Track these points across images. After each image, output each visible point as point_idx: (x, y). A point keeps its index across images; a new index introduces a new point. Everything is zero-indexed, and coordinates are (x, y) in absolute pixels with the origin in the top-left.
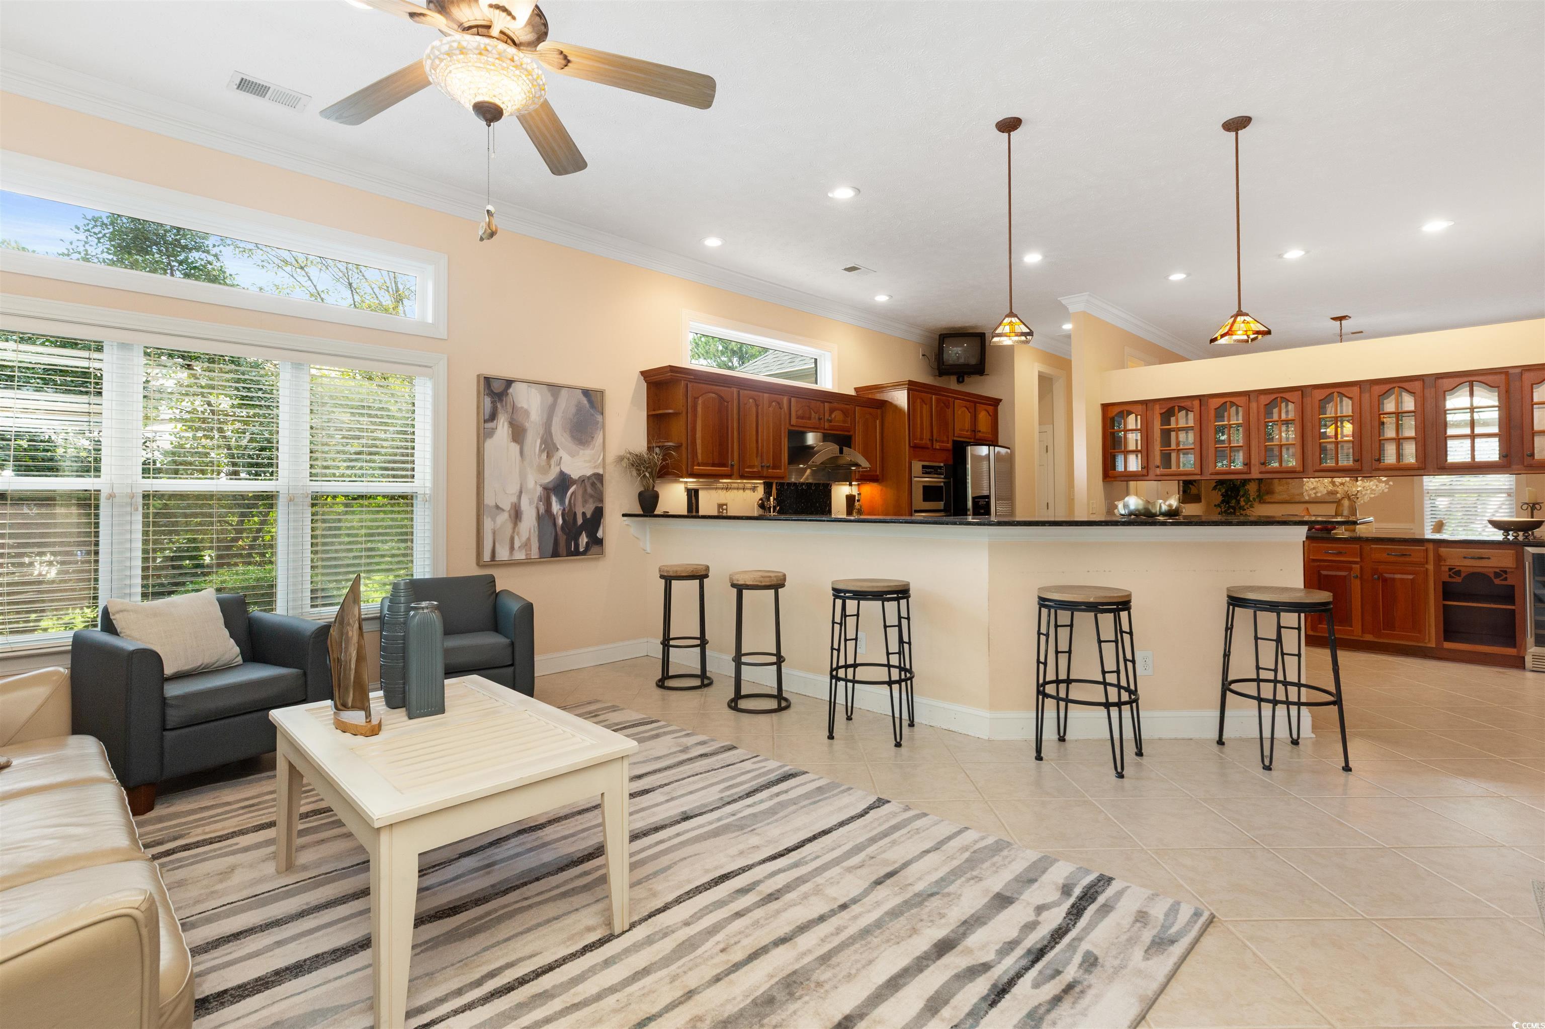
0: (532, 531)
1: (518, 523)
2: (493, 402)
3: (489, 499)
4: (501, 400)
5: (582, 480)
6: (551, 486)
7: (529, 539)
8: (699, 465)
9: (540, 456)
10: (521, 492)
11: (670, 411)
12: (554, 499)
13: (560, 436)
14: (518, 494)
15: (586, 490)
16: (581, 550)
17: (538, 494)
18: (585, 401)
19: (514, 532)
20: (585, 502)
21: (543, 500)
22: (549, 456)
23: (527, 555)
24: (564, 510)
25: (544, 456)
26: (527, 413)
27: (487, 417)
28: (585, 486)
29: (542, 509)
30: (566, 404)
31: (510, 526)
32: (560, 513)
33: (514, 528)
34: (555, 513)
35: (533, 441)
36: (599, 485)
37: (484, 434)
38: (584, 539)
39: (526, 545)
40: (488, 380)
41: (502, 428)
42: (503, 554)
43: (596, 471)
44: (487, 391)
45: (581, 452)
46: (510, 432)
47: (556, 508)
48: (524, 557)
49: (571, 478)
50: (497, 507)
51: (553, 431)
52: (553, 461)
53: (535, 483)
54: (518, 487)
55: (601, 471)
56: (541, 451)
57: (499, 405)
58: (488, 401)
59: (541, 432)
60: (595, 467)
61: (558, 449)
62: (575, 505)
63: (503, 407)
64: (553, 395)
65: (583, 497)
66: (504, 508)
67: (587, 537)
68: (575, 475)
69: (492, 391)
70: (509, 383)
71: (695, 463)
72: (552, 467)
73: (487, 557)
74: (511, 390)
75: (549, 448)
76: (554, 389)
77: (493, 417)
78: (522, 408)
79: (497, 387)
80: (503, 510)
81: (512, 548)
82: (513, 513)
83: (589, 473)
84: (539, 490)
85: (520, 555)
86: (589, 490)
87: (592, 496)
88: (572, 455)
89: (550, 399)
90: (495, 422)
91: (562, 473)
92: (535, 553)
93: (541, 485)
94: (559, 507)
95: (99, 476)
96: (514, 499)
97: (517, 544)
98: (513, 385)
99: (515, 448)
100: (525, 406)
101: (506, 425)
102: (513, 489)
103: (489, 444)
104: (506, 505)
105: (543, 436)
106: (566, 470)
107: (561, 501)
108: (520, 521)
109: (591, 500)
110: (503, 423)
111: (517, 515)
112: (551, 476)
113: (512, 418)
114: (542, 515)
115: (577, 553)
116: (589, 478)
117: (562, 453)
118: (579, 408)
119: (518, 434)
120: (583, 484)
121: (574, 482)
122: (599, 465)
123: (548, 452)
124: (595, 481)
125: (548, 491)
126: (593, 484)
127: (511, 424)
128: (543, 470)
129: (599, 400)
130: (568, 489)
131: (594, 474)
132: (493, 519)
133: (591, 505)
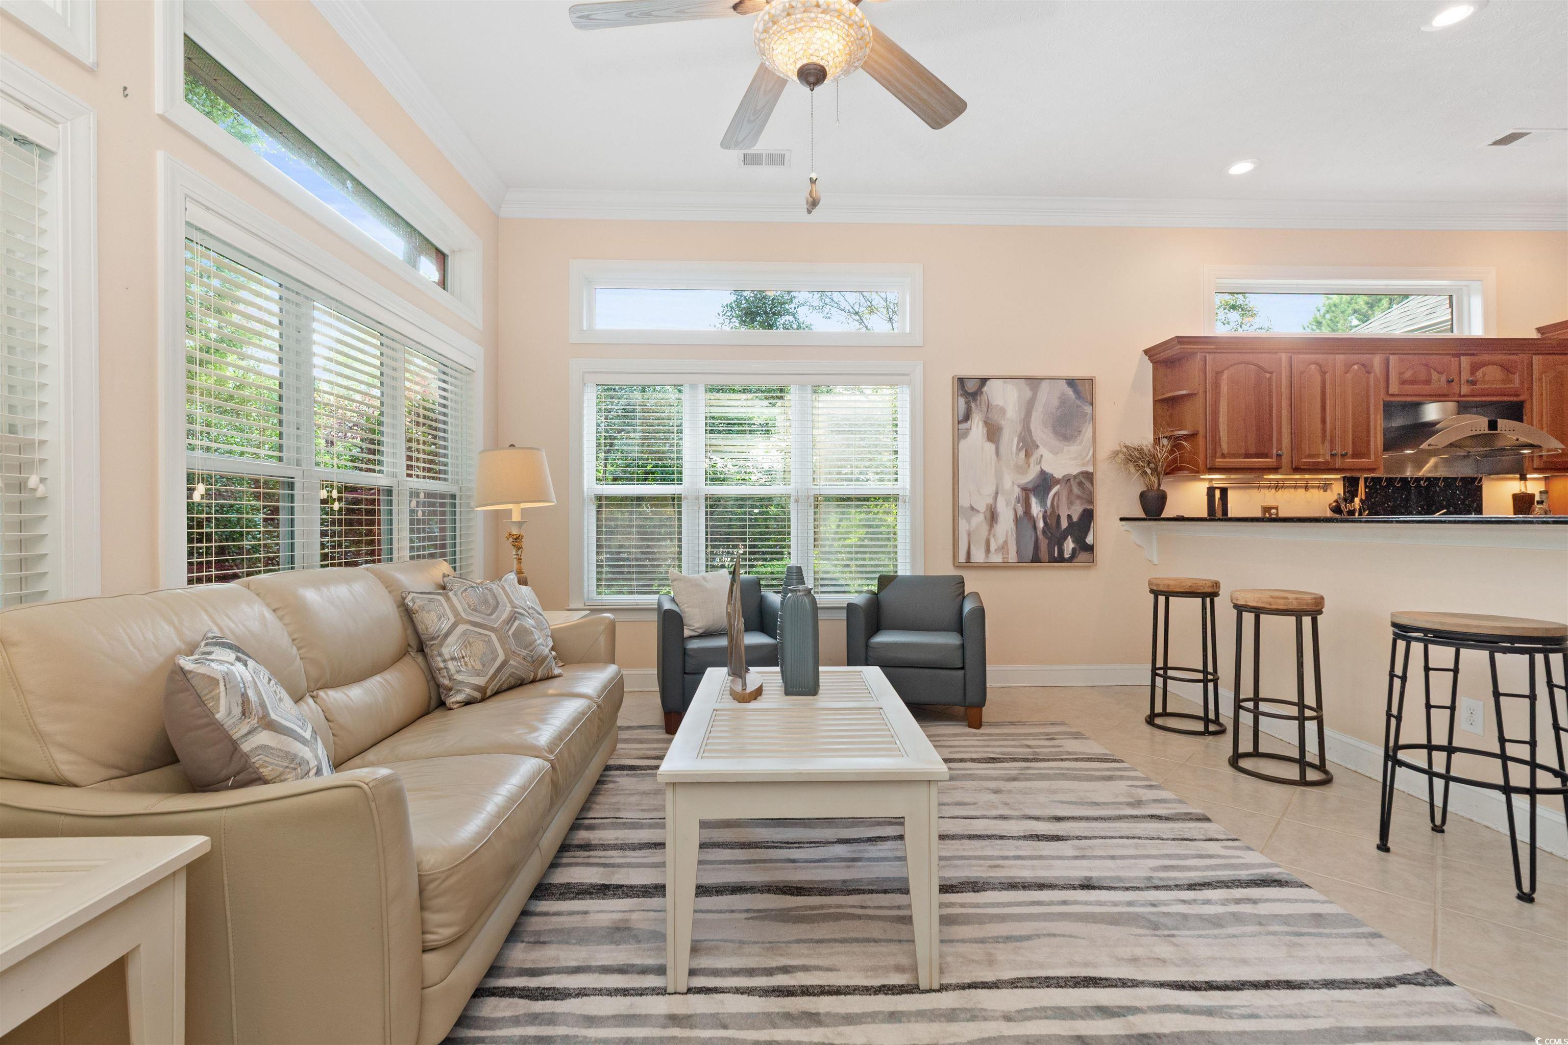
0: (1010, 533)
1: (994, 525)
2: (967, 403)
3: (964, 502)
4: (975, 400)
5: (1067, 480)
6: (1030, 486)
7: (1006, 542)
8: (1223, 456)
9: (1017, 454)
10: (997, 493)
11: (1184, 392)
12: (1034, 501)
13: (1040, 432)
14: (993, 495)
15: (1071, 491)
16: (1067, 556)
17: (1016, 495)
18: (1070, 392)
19: (989, 534)
20: (1070, 503)
21: (1021, 501)
22: (1028, 455)
23: (1003, 558)
24: (1046, 512)
25: (1022, 454)
26: (1003, 411)
27: (961, 418)
28: (1071, 486)
29: (1020, 511)
30: (1048, 397)
31: (985, 528)
32: (1041, 515)
33: (990, 530)
34: (1035, 516)
35: (1010, 439)
36: (1088, 484)
37: (959, 435)
38: (1069, 545)
39: (1003, 548)
40: (961, 381)
41: (977, 427)
42: (978, 556)
43: (1084, 469)
44: (961, 392)
45: (1066, 448)
46: (985, 432)
47: (1036, 509)
48: (1001, 561)
49: (1053, 477)
50: (972, 508)
51: (1032, 427)
52: (1032, 460)
53: (1012, 484)
54: (994, 489)
55: (1090, 469)
56: (1019, 450)
57: (973, 405)
58: (962, 401)
59: (1019, 428)
60: (1083, 465)
61: (1038, 447)
62: (1058, 506)
63: (977, 406)
64: (1031, 389)
65: (1068, 498)
66: (978, 509)
67: (1073, 542)
68: (1058, 475)
69: (966, 392)
70: (984, 381)
71: (1218, 454)
72: (1032, 466)
73: (962, 558)
74: (985, 389)
75: (1028, 446)
76: (1033, 382)
77: (967, 417)
78: (997, 405)
79: (971, 387)
80: (978, 512)
81: (988, 551)
82: (988, 515)
83: (1075, 471)
84: (1017, 491)
85: (996, 558)
86: (1076, 490)
87: (1078, 497)
88: (1055, 452)
89: (1028, 394)
90: (969, 422)
91: (1043, 472)
92: (1013, 557)
93: (1019, 486)
94: (1039, 508)
95: (681, 484)
96: (990, 501)
97: (993, 547)
98: (988, 383)
99: (990, 447)
100: (1001, 404)
101: (981, 424)
102: (989, 490)
103: (963, 444)
104: (982, 507)
105: (1021, 434)
106: (1048, 469)
107: (1043, 502)
108: (996, 523)
109: (1078, 502)
110: (978, 423)
111: (992, 517)
112: (1031, 475)
113: (987, 418)
114: (1020, 518)
115: (1061, 559)
116: (1075, 477)
117: (1042, 450)
118: (1063, 401)
119: (993, 433)
120: (1068, 484)
121: (1057, 482)
122: (1088, 462)
123: (1026, 451)
124: (1083, 480)
125: (1027, 491)
126: (1081, 484)
127: (986, 423)
128: (1022, 470)
129: (1087, 389)
130: (1050, 489)
131: (1082, 473)
132: (969, 521)
133: (1078, 508)
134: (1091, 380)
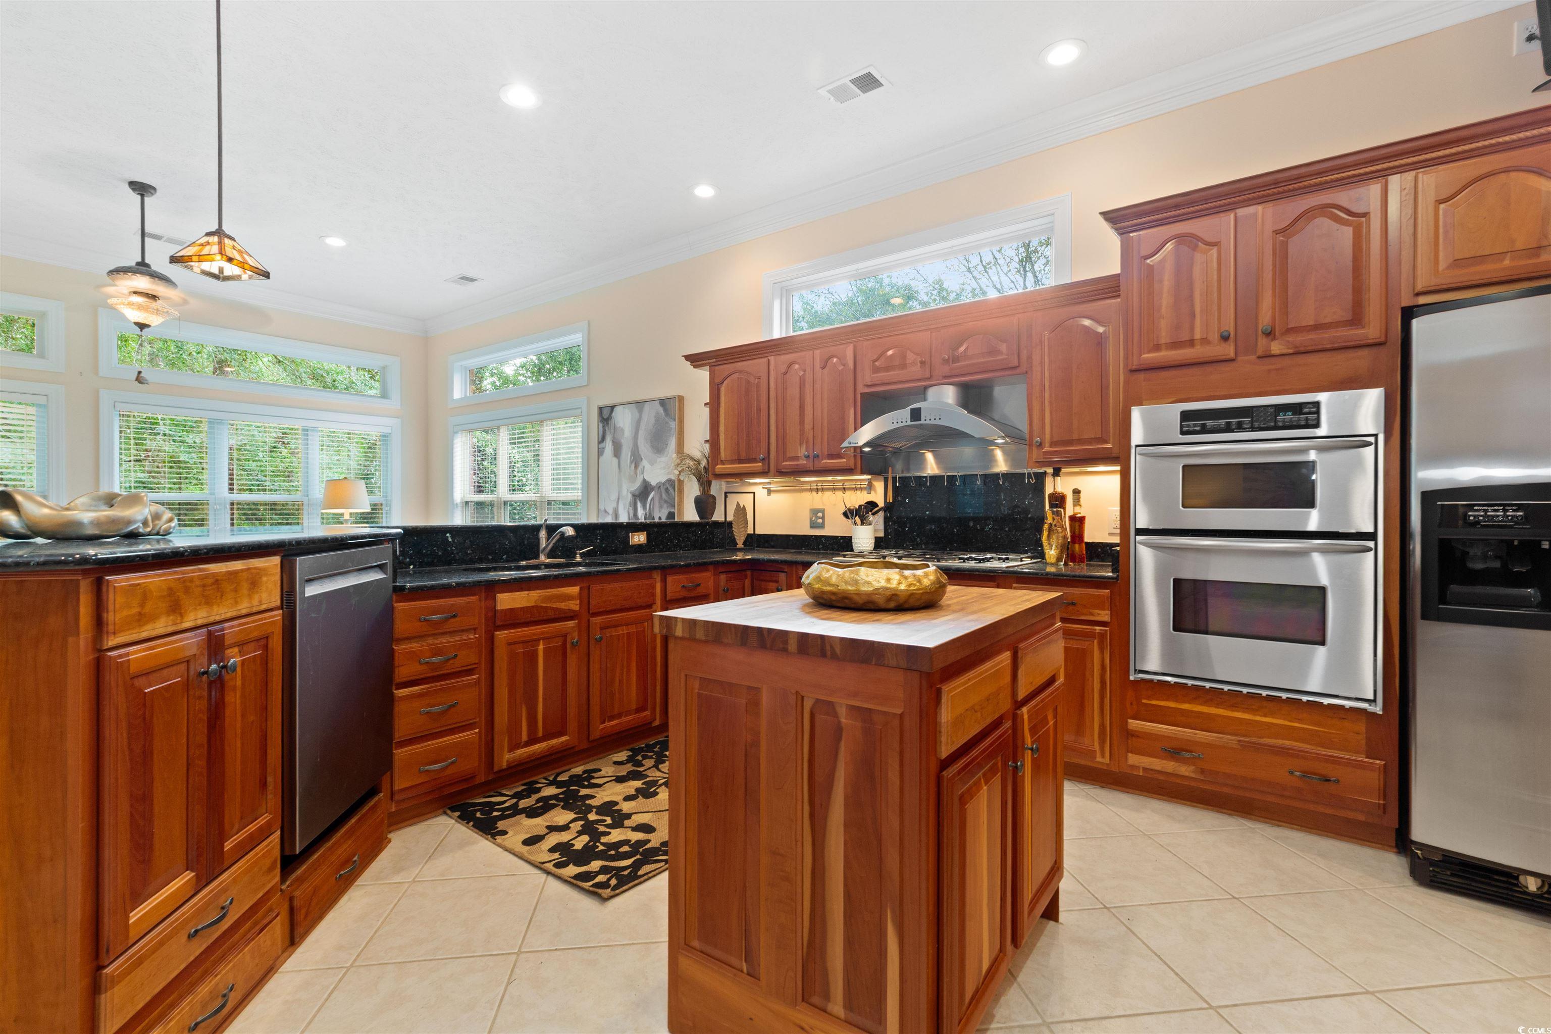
2: (604, 427)
3: (601, 506)
4: (608, 424)
5: (659, 486)
6: (637, 493)
8: (723, 463)
9: (630, 467)
10: (619, 499)
12: (639, 505)
13: (644, 449)
14: (617, 500)
15: (661, 496)
17: (629, 500)
18: (661, 411)
20: (661, 507)
21: (632, 503)
22: (636, 467)
24: (646, 514)
25: (633, 467)
26: (622, 430)
27: (600, 440)
28: (661, 492)
29: (632, 514)
30: (648, 418)
32: (643, 517)
34: (640, 518)
35: (626, 453)
36: (671, 490)
37: (599, 453)
40: (600, 410)
41: (609, 447)
43: (669, 477)
44: (600, 419)
45: (659, 460)
46: (613, 449)
47: (641, 512)
49: (651, 485)
50: (605, 511)
51: (639, 443)
52: (638, 471)
53: (627, 490)
54: (617, 495)
55: (673, 477)
56: (631, 463)
58: (601, 425)
59: (631, 445)
60: (669, 474)
61: (642, 459)
62: (653, 506)
63: (608, 429)
64: (639, 412)
65: (660, 501)
66: (608, 512)
68: (653, 482)
69: (603, 418)
70: (613, 407)
71: (719, 461)
72: (638, 476)
74: (613, 414)
75: (636, 460)
76: (639, 404)
77: (604, 439)
78: (620, 427)
79: (606, 414)
80: (608, 514)
82: (614, 516)
83: (663, 479)
84: (630, 496)
86: (664, 496)
87: (666, 502)
88: (652, 464)
89: (637, 415)
90: (604, 442)
91: (645, 481)
93: (631, 493)
96: (615, 505)
98: (615, 409)
99: (615, 460)
100: (622, 426)
101: (611, 443)
102: (614, 496)
103: (601, 459)
104: (611, 510)
105: (633, 449)
106: (648, 479)
107: (644, 507)
109: (665, 505)
110: (609, 443)
112: (637, 485)
113: (614, 437)
114: (631, 519)
116: (664, 484)
117: (645, 463)
118: (657, 419)
119: (617, 451)
120: (659, 490)
121: (653, 489)
122: (673, 471)
123: (635, 464)
124: (669, 487)
125: (635, 498)
126: (667, 491)
127: (613, 442)
128: (632, 479)
129: (672, 407)
130: (649, 495)
131: (668, 481)
133: (666, 508)
134: (681, 399)
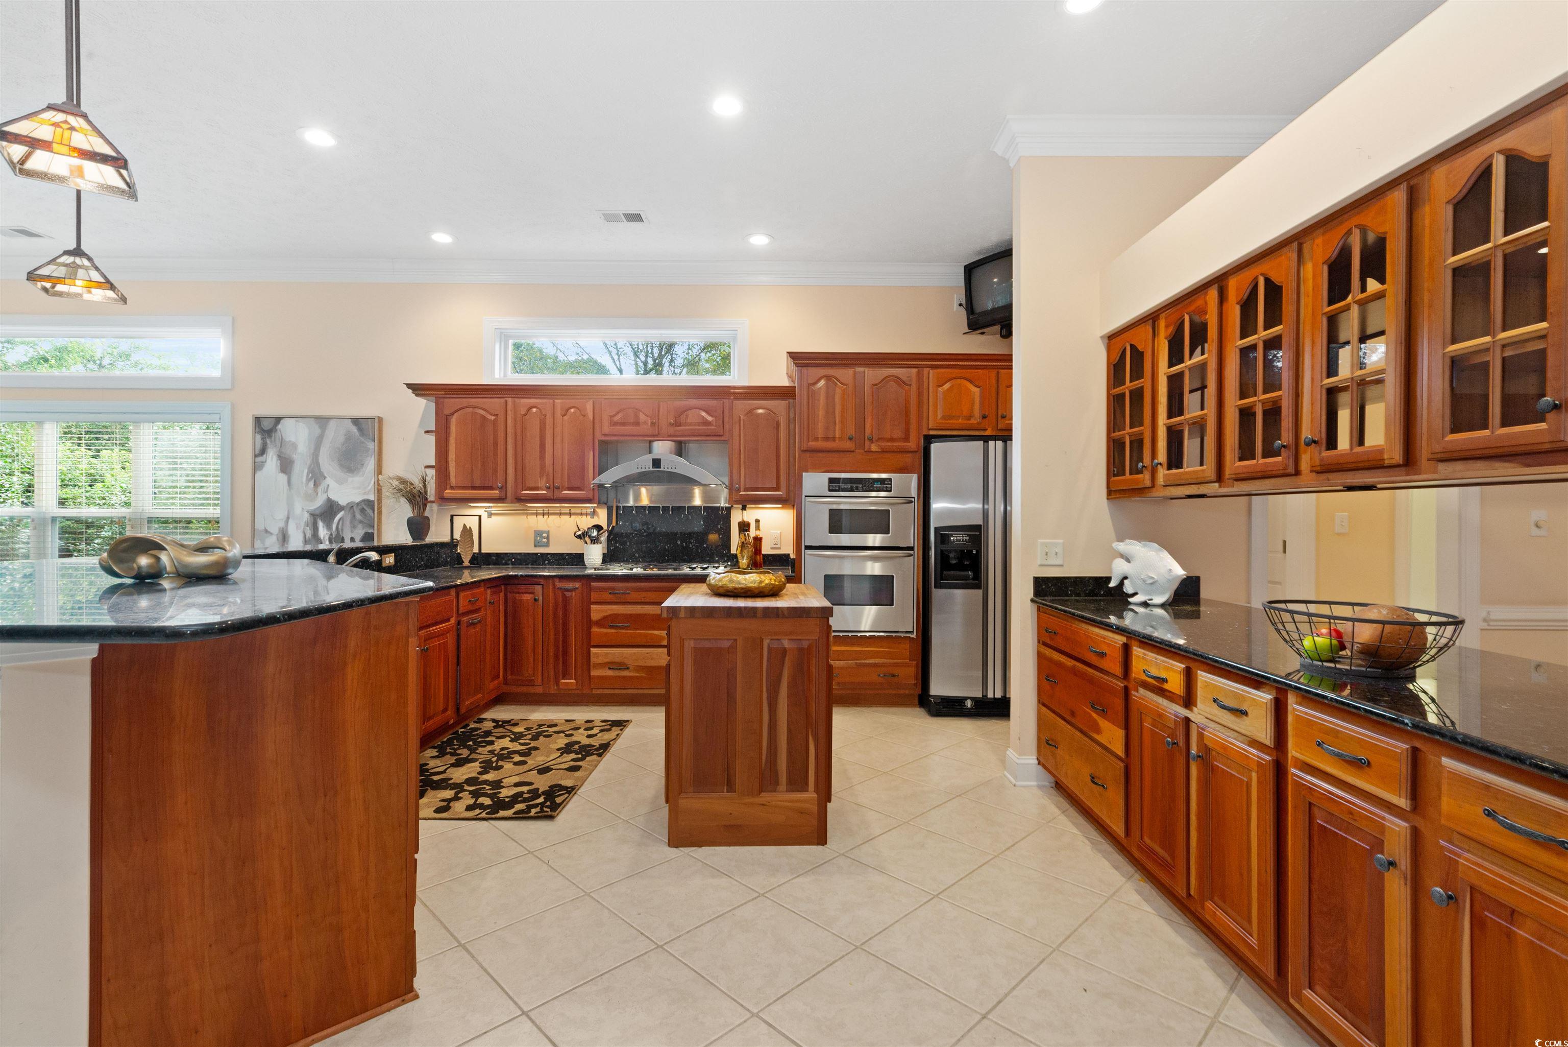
1: (285, 545)
2: (263, 439)
3: (259, 525)
4: (270, 436)
5: (351, 507)
6: (318, 512)
8: (452, 488)
9: (307, 484)
10: (288, 518)
12: (321, 525)
13: (327, 464)
14: (285, 519)
15: (354, 516)
17: (305, 519)
18: (354, 429)
20: (354, 527)
21: (310, 525)
22: (316, 485)
24: (331, 535)
25: (311, 484)
26: (294, 446)
27: (257, 452)
28: (354, 512)
29: (309, 534)
30: (335, 435)
32: (327, 537)
34: (322, 538)
35: (300, 470)
36: (369, 511)
37: (256, 467)
40: (258, 420)
41: (271, 461)
43: (366, 497)
44: (257, 430)
45: (350, 479)
46: (279, 464)
47: (323, 532)
49: (338, 504)
50: (266, 531)
51: (321, 460)
52: (320, 489)
53: (302, 509)
54: (286, 513)
55: (372, 497)
56: (309, 480)
57: (268, 441)
58: (258, 437)
59: (309, 462)
60: (365, 493)
61: (325, 478)
62: (342, 530)
63: (271, 442)
64: (320, 427)
65: (351, 522)
66: (271, 531)
68: (343, 502)
69: (263, 430)
70: (278, 420)
71: (448, 487)
72: (319, 494)
74: (279, 427)
75: (316, 477)
76: (322, 421)
77: (263, 451)
78: (290, 441)
79: (266, 425)
80: (271, 534)
82: (281, 537)
83: (357, 499)
84: (306, 516)
86: (359, 516)
87: (361, 522)
88: (340, 482)
89: (318, 431)
90: (265, 456)
91: (329, 500)
93: (308, 511)
94: (326, 531)
96: (282, 524)
98: (282, 421)
99: (283, 478)
100: (293, 440)
101: (275, 458)
102: (281, 515)
103: (258, 474)
104: (275, 530)
105: (310, 466)
106: (333, 497)
107: (329, 527)
108: (287, 544)
109: (360, 526)
110: (272, 458)
111: (284, 538)
112: (319, 502)
113: (281, 451)
114: (309, 540)
116: (358, 504)
117: (329, 481)
118: (349, 437)
119: (286, 465)
120: (352, 510)
121: (342, 508)
122: (370, 491)
123: (315, 481)
124: (365, 507)
125: (315, 517)
126: (363, 511)
127: (280, 457)
128: (310, 498)
129: (370, 427)
130: (335, 515)
131: (364, 501)
132: (263, 542)
133: (360, 531)
134: (380, 420)
